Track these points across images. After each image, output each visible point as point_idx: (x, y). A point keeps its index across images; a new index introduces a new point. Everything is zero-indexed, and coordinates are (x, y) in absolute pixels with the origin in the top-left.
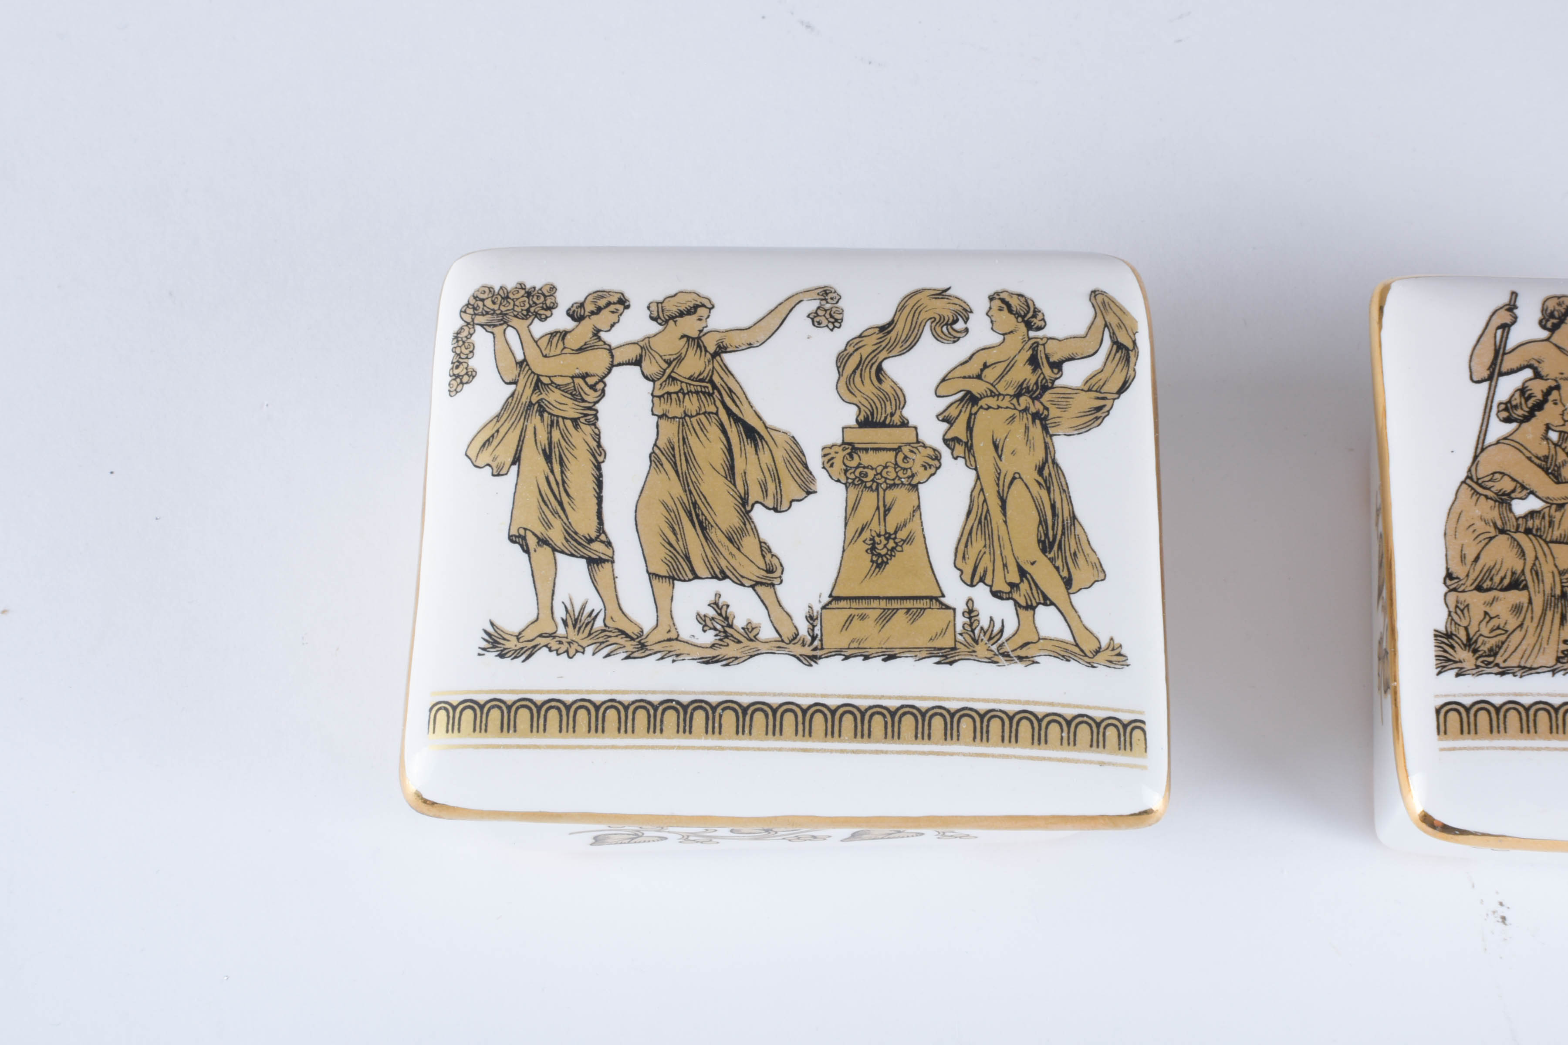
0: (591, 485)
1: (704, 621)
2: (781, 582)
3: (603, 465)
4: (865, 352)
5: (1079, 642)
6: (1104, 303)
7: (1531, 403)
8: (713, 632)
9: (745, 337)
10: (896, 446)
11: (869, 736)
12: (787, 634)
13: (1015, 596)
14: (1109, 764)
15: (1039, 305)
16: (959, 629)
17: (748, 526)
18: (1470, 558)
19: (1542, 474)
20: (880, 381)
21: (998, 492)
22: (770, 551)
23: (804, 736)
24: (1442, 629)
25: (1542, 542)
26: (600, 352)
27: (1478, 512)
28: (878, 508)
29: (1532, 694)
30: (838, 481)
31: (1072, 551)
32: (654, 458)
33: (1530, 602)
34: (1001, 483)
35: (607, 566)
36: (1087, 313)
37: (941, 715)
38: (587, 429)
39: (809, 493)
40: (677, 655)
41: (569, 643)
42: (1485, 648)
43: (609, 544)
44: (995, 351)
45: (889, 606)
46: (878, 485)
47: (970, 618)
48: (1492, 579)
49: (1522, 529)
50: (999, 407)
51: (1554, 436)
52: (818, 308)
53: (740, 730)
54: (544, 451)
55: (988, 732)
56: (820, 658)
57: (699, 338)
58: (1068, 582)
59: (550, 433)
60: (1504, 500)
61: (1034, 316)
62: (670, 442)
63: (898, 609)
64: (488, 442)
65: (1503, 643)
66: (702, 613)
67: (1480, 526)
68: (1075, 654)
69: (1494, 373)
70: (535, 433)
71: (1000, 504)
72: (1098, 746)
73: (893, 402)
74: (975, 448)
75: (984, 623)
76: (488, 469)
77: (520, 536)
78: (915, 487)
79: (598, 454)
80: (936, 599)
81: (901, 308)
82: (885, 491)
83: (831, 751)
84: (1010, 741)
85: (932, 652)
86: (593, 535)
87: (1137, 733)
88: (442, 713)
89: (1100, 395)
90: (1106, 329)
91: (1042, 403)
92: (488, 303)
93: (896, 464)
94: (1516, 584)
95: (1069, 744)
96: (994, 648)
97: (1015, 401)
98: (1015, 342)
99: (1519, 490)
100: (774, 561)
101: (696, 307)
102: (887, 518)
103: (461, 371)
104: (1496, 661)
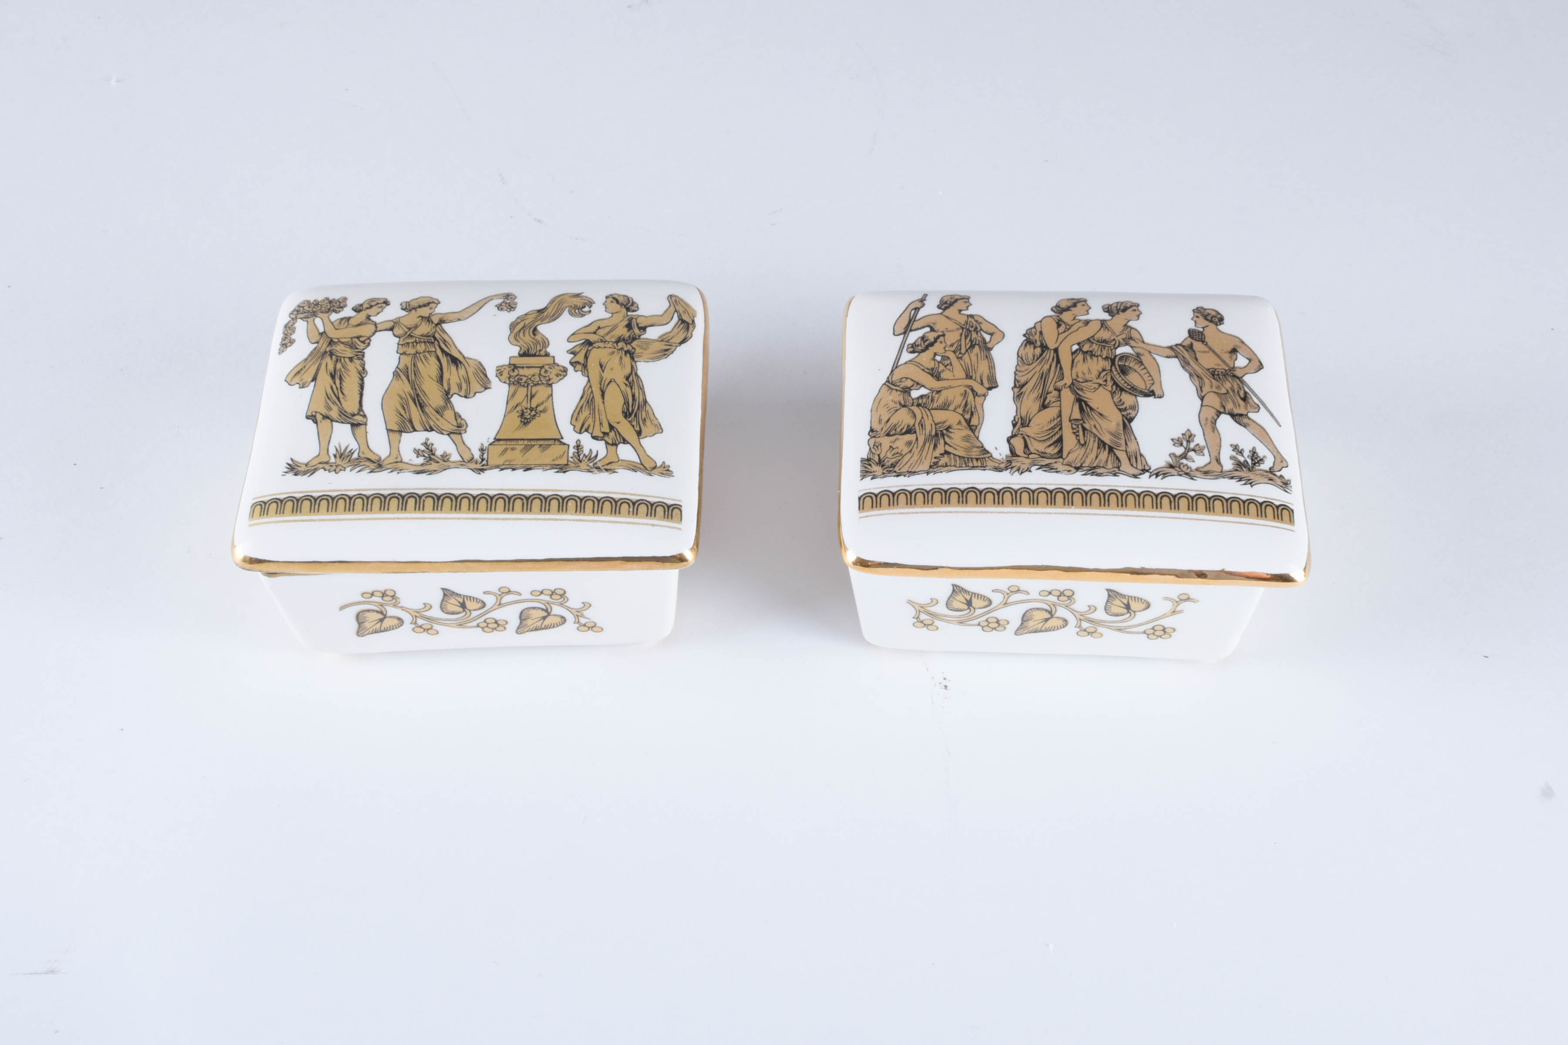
0: (357, 388)
1: (418, 453)
2: (466, 432)
3: (365, 379)
4: (527, 322)
5: (643, 463)
6: (676, 301)
7: (926, 343)
8: (423, 458)
9: (457, 316)
10: (541, 365)
11: (513, 510)
12: (467, 457)
13: (606, 438)
14: (657, 525)
15: (635, 300)
16: (571, 454)
17: (449, 405)
18: (884, 419)
19: (930, 377)
20: (534, 334)
21: (601, 388)
22: (460, 416)
23: (473, 510)
24: (865, 457)
25: (926, 410)
26: (369, 326)
27: (891, 398)
28: (527, 396)
29: (915, 485)
30: (505, 382)
31: (643, 418)
32: (396, 374)
33: (917, 439)
34: (603, 383)
35: (363, 427)
36: (666, 304)
37: (557, 499)
38: (358, 362)
39: (486, 389)
40: (400, 470)
41: (337, 466)
42: (889, 464)
43: (365, 416)
44: (606, 321)
45: (529, 443)
46: (528, 384)
47: (578, 449)
48: (895, 430)
49: (915, 404)
50: (605, 347)
51: (938, 358)
52: (502, 302)
53: (435, 508)
54: (331, 374)
55: (584, 508)
56: (486, 470)
57: (429, 317)
58: (639, 433)
59: (335, 365)
60: (906, 391)
61: (632, 305)
62: (406, 366)
63: (534, 445)
64: (299, 372)
65: (899, 460)
66: (417, 448)
67: (892, 405)
68: (640, 469)
69: (907, 330)
70: (326, 366)
71: (601, 393)
72: (651, 516)
73: (542, 345)
74: (588, 366)
75: (586, 452)
76: (298, 385)
77: (312, 416)
78: (551, 385)
79: (362, 373)
80: (558, 440)
81: (552, 301)
82: (532, 387)
83: (490, 519)
84: (598, 513)
85: (553, 467)
86: (356, 412)
87: (676, 511)
88: (259, 507)
89: (668, 344)
90: (676, 313)
91: (631, 346)
92: (306, 308)
93: (540, 374)
94: (910, 431)
95: (633, 514)
96: (591, 464)
97: (615, 345)
98: (618, 318)
99: (915, 385)
100: (463, 422)
101: (429, 304)
102: (532, 400)
103: (287, 341)
104: (895, 470)
